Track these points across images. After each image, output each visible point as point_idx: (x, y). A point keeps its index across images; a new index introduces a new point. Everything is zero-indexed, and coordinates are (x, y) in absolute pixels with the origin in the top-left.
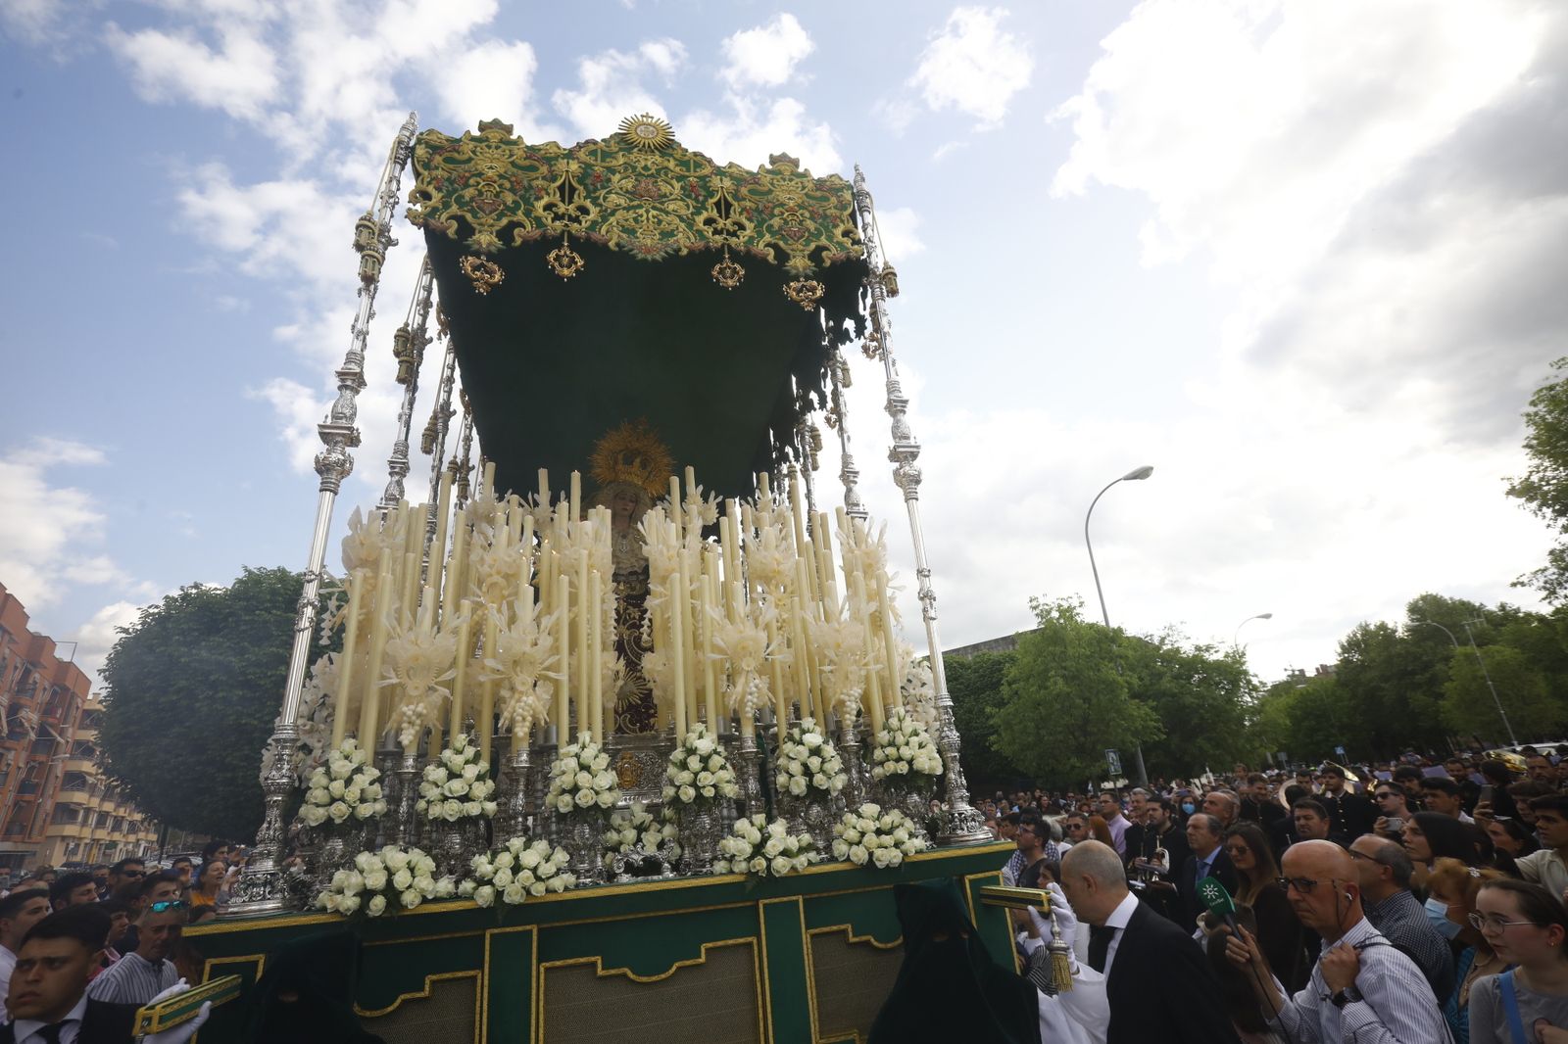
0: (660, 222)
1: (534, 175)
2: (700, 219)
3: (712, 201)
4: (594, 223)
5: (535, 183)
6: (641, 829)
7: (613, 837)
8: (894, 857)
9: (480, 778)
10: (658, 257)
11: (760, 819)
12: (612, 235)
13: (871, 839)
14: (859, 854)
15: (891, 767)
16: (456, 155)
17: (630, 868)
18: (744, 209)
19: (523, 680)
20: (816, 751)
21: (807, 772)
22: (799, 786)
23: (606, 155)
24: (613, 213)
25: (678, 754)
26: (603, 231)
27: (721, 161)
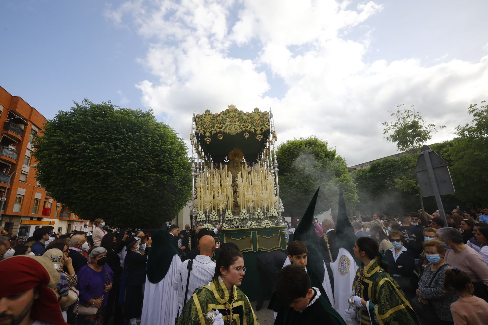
0: (235, 127)
1: (214, 121)
2: (241, 125)
3: (243, 121)
4: (224, 129)
5: (214, 122)
6: (237, 222)
7: (233, 223)
8: (269, 227)
9: (217, 216)
10: (235, 134)
11: (251, 221)
12: (227, 131)
13: (266, 224)
14: (264, 226)
15: (270, 215)
16: (202, 119)
17: (235, 227)
18: (249, 122)
19: (221, 203)
20: (259, 213)
21: (258, 216)
22: (257, 217)
23: (226, 114)
24: (227, 126)
25: (241, 213)
26: (226, 130)
27: (245, 112)
